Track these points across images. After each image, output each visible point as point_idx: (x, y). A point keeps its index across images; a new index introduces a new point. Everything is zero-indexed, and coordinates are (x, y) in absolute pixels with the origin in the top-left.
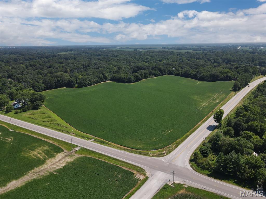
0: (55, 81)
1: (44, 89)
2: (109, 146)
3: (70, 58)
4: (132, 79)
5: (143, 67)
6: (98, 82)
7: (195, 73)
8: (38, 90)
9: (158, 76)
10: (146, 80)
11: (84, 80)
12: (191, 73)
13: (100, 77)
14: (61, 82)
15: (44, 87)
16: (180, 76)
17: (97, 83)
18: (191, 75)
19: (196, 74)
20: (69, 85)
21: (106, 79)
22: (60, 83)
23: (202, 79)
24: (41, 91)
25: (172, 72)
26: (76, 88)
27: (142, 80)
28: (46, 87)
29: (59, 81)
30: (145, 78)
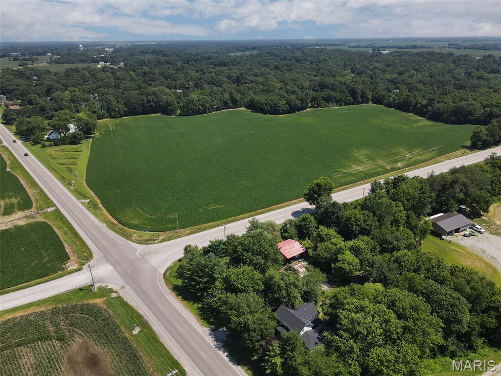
0: (143, 101)
1: (123, 113)
2: (95, 215)
3: (230, 64)
4: (279, 107)
5: (333, 85)
6: (218, 109)
7: (424, 102)
8: (113, 114)
9: (346, 104)
10: (311, 111)
11: (189, 103)
12: (417, 103)
13: (225, 100)
14: (152, 104)
15: (124, 111)
16: (395, 108)
17: (216, 111)
18: (415, 106)
19: (425, 106)
20: (166, 110)
21: (236, 104)
22: (151, 106)
23: (436, 117)
24: (119, 117)
25: (381, 98)
26: (176, 116)
27: (304, 111)
28: (127, 110)
29: (149, 102)
30: (312, 107)
